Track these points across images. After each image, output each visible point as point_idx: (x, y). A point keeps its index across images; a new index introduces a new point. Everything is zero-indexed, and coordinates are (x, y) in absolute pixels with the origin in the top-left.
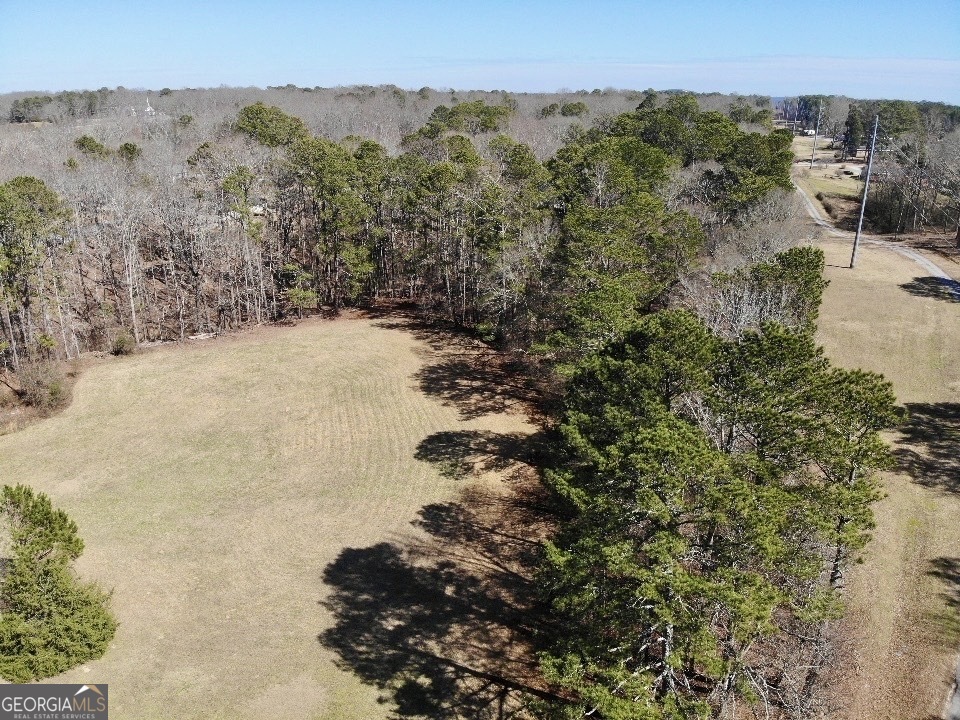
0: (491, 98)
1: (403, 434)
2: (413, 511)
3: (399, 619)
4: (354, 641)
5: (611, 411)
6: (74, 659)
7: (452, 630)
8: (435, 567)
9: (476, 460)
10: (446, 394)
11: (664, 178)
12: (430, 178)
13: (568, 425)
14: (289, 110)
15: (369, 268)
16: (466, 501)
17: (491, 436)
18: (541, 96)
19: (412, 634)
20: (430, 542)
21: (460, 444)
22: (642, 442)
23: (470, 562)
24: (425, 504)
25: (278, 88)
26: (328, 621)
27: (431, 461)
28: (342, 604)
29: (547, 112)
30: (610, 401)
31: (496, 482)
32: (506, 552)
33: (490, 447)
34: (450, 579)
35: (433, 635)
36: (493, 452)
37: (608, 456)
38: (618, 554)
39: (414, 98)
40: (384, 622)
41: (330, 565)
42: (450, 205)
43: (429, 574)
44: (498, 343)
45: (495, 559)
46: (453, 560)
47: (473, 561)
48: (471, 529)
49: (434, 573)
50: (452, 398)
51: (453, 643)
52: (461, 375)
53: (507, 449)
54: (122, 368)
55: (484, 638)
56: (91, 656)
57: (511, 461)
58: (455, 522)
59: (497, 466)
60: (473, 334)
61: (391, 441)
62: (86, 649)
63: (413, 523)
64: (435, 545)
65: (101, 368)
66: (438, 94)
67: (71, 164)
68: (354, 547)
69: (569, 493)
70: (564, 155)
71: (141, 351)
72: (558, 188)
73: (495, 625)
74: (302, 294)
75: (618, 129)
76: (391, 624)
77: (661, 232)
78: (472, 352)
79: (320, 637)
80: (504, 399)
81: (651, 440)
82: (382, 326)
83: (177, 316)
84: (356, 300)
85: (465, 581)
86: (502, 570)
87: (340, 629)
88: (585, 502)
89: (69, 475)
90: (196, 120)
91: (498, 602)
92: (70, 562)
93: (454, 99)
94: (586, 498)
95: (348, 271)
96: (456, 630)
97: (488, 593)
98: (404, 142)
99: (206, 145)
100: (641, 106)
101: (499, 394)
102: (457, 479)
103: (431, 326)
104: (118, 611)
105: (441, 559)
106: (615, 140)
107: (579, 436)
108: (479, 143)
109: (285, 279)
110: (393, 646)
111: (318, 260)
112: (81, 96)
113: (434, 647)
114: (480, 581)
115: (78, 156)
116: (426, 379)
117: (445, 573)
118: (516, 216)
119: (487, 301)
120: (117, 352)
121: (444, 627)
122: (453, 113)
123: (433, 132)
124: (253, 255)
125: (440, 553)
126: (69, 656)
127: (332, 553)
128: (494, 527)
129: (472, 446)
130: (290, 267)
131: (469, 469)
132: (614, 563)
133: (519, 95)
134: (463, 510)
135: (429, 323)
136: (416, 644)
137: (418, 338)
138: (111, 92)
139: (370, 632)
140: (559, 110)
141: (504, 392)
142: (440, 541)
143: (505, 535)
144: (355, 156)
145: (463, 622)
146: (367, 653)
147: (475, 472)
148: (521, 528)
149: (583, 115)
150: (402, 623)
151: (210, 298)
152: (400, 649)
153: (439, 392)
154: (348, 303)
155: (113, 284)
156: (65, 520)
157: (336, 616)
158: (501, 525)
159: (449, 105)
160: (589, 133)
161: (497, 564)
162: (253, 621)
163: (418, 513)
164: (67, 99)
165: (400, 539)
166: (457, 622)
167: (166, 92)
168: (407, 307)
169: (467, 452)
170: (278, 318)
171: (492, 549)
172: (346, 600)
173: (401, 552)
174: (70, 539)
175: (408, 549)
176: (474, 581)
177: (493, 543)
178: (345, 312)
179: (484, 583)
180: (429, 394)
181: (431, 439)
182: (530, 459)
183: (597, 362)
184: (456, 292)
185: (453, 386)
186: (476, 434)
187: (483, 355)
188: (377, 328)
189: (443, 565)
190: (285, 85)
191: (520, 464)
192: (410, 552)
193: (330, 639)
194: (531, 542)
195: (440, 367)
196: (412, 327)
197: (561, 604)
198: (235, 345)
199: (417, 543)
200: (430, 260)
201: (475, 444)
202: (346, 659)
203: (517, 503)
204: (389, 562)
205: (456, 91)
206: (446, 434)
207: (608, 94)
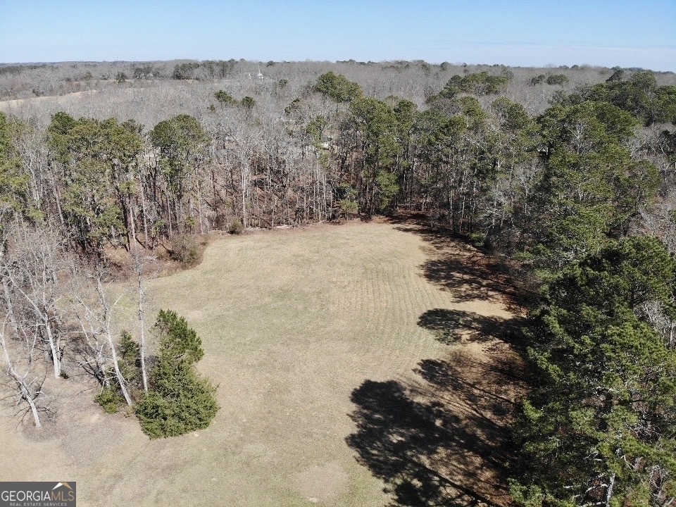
0: (493, 70)
1: (410, 306)
2: (415, 362)
3: (402, 437)
4: (370, 446)
5: (586, 310)
6: (189, 427)
7: (438, 450)
8: (429, 404)
9: (463, 333)
10: (443, 282)
11: (629, 134)
12: (447, 126)
13: (550, 316)
14: (350, 78)
15: (395, 189)
16: (454, 361)
17: (477, 317)
18: (531, 70)
19: (411, 449)
20: (426, 386)
21: (452, 319)
22: (612, 336)
23: (455, 406)
24: (424, 359)
25: (361, 63)
26: (352, 428)
27: (429, 328)
28: (363, 418)
29: (535, 81)
30: (585, 302)
31: (478, 351)
32: (483, 402)
33: (475, 325)
34: (439, 415)
35: (425, 452)
36: (476, 329)
37: (582, 343)
38: (583, 419)
39: (438, 70)
40: (391, 436)
41: (355, 389)
42: (460, 145)
43: (425, 408)
44: (487, 248)
45: (474, 407)
46: (443, 401)
47: (457, 405)
48: (457, 382)
49: (428, 409)
50: (447, 285)
51: (439, 460)
52: (454, 270)
53: (488, 328)
54: (234, 243)
55: (462, 460)
56: (200, 427)
57: (491, 337)
58: (446, 375)
59: (479, 339)
60: (467, 240)
61: (401, 311)
62: (198, 421)
63: (414, 370)
64: (431, 389)
65: (222, 241)
66: (456, 67)
67: (212, 108)
68: (373, 380)
69: (547, 367)
70: (551, 113)
71: (247, 233)
72: (544, 136)
73: (471, 453)
74: (349, 203)
75: (594, 94)
76: (395, 439)
77: (627, 174)
78: (465, 253)
79: (346, 439)
80: (488, 290)
81: (619, 335)
82: (399, 229)
83: (270, 213)
84: (384, 210)
85: (450, 419)
86: (477, 415)
87: (360, 435)
88: (559, 376)
89: (198, 307)
90: (290, 83)
91: (474, 437)
92: (194, 363)
93: (465, 71)
94: (561, 373)
95: (381, 190)
96: (442, 452)
97: (467, 430)
98: (428, 101)
99: (297, 100)
100: (611, 79)
101: (484, 286)
102: (448, 344)
103: (434, 232)
104: (220, 399)
105: (434, 399)
106: (592, 103)
107: (558, 326)
108: (484, 103)
109: (340, 193)
110: (396, 454)
111: (361, 181)
112: (217, 64)
113: (425, 460)
114: (462, 420)
115: (216, 103)
116: (429, 269)
117: (434, 410)
118: (509, 156)
119: (481, 217)
120: (233, 232)
121: (433, 447)
122: (464, 80)
123: (450, 95)
124: (321, 176)
125: (433, 395)
126: (186, 424)
127: (358, 382)
128: (475, 383)
129: (461, 322)
130: (344, 185)
131: (457, 338)
132: (578, 424)
133: (515, 68)
134: (451, 368)
135: (434, 229)
136: (412, 456)
137: (425, 240)
138: (237, 62)
139: (381, 442)
140: (545, 80)
141: (488, 286)
142: (433, 387)
143: (482, 390)
144: (394, 110)
145: (447, 447)
146: (377, 455)
147: (462, 341)
148: (495, 387)
149: (564, 83)
150: (403, 439)
151: (292, 203)
152: (401, 457)
153: (438, 279)
154: (378, 212)
155: (233, 188)
156: (195, 336)
157: (358, 426)
158: (479, 383)
159: (462, 75)
160: (570, 97)
161: (475, 410)
162: (304, 420)
163: (419, 364)
164: (209, 65)
165: (405, 380)
166: (442, 446)
167: (271, 64)
168: (418, 218)
169: (457, 326)
170: (333, 219)
171: (472, 399)
172: (365, 416)
173: (405, 389)
174: (196, 348)
175: (410, 388)
176: (457, 419)
177: (473, 395)
178: (375, 218)
179: (464, 422)
180: (430, 280)
181: (430, 313)
182: (506, 338)
183: (578, 271)
184: (456, 208)
185: (448, 277)
186: (464, 314)
187: (473, 256)
188: (397, 231)
189: (435, 404)
190: (348, 60)
191: (497, 341)
192: (411, 391)
193: (353, 441)
194: (503, 399)
195: (440, 262)
196: (421, 231)
197: (530, 448)
198: (305, 234)
199: (417, 385)
200: (440, 185)
201: (463, 321)
202: (363, 457)
203: (493, 368)
204: (396, 395)
205: (468, 64)
206: (442, 311)
207: (584, 69)
